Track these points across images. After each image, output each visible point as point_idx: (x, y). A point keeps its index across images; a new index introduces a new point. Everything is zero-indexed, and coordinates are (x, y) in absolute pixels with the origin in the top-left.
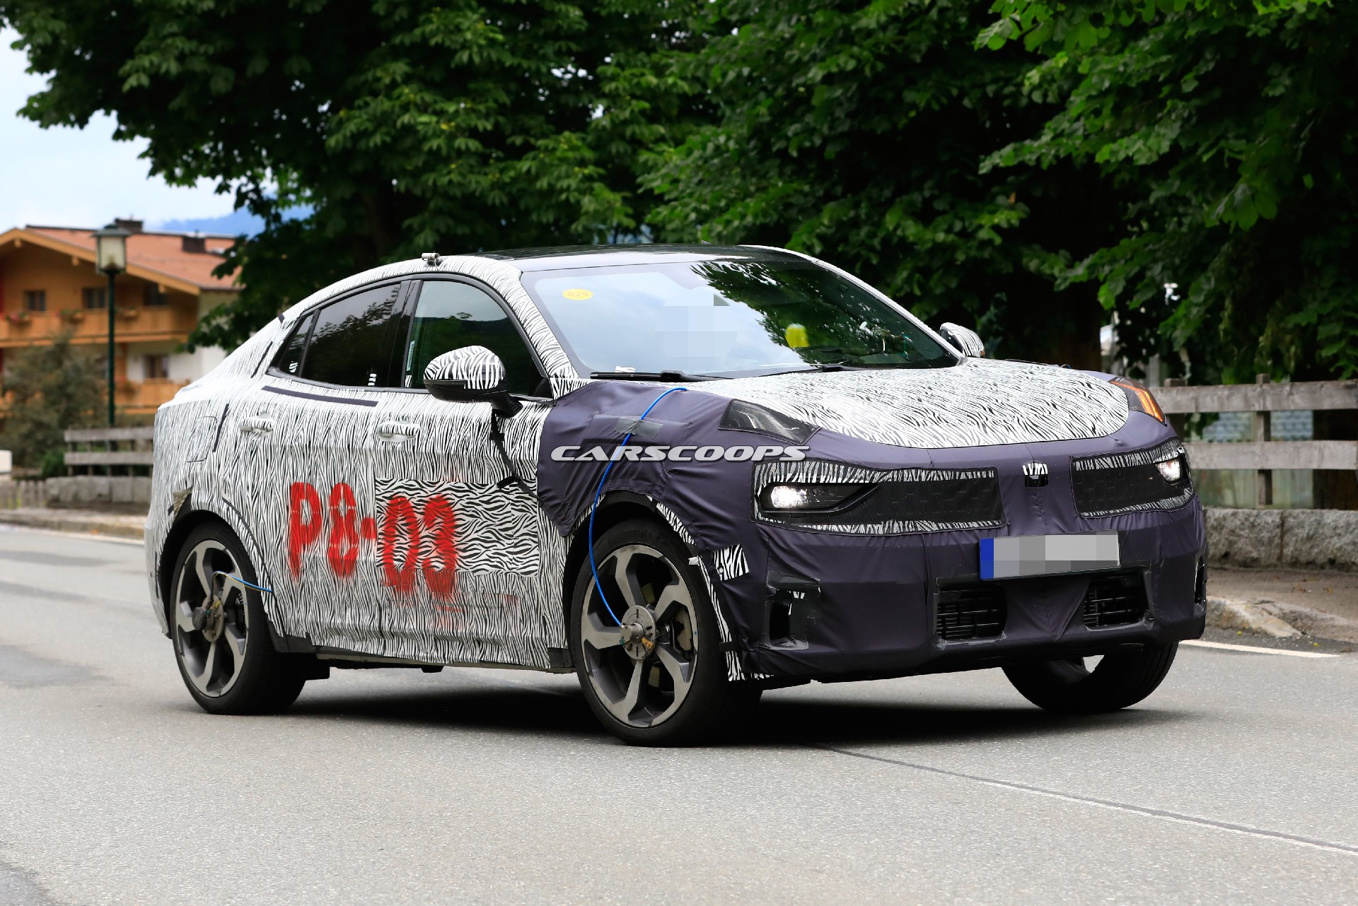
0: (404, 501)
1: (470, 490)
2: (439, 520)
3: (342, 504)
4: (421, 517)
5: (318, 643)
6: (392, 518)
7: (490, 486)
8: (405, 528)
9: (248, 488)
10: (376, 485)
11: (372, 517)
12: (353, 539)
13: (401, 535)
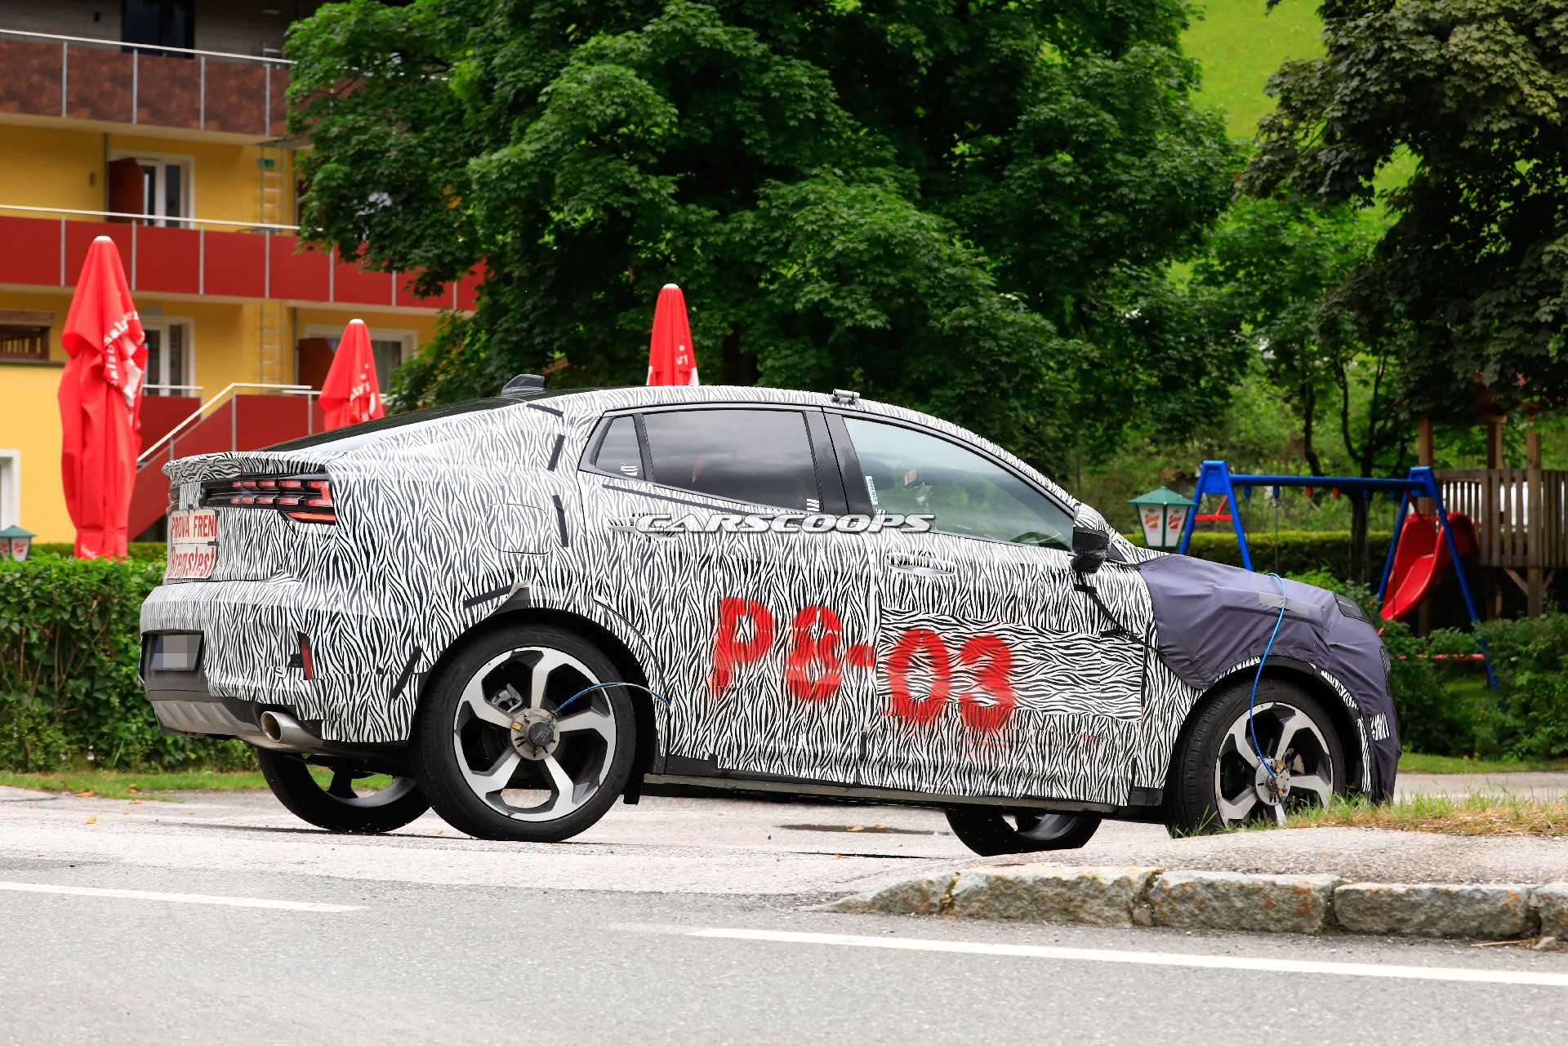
0: (929, 635)
1: (1041, 634)
2: (986, 658)
3: (815, 627)
4: (958, 652)
5: (726, 766)
6: (906, 648)
7: (1070, 633)
8: (926, 661)
9: (643, 594)
10: (881, 614)
11: (870, 644)
12: (832, 663)
13: (918, 667)
